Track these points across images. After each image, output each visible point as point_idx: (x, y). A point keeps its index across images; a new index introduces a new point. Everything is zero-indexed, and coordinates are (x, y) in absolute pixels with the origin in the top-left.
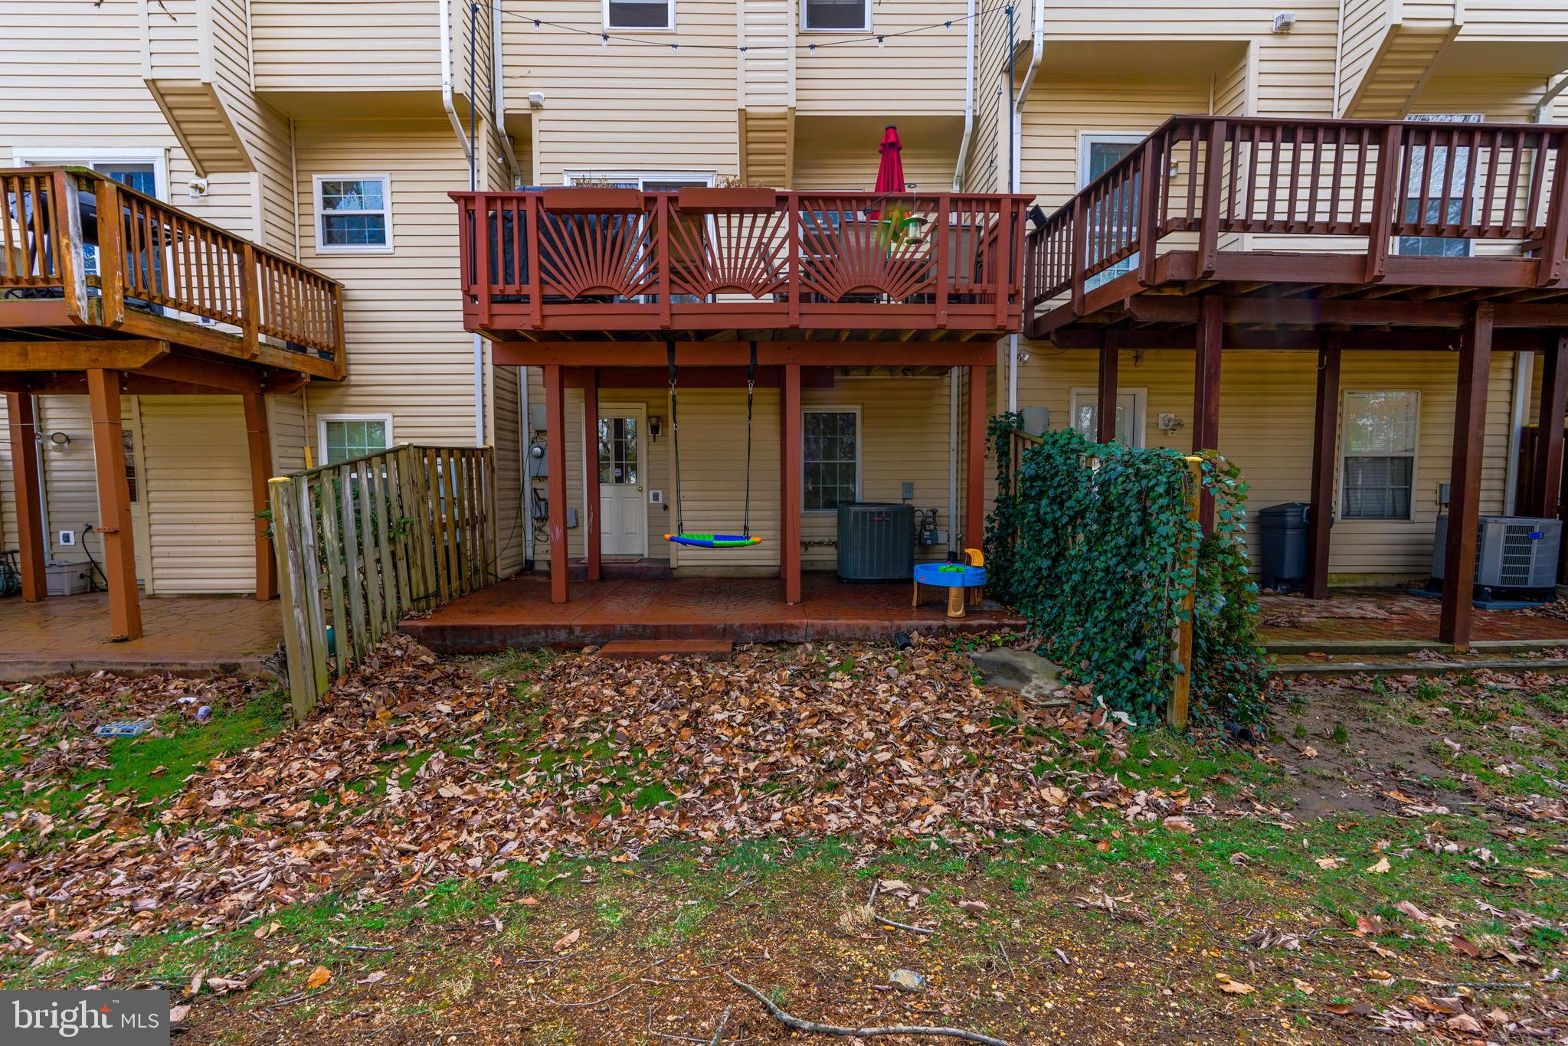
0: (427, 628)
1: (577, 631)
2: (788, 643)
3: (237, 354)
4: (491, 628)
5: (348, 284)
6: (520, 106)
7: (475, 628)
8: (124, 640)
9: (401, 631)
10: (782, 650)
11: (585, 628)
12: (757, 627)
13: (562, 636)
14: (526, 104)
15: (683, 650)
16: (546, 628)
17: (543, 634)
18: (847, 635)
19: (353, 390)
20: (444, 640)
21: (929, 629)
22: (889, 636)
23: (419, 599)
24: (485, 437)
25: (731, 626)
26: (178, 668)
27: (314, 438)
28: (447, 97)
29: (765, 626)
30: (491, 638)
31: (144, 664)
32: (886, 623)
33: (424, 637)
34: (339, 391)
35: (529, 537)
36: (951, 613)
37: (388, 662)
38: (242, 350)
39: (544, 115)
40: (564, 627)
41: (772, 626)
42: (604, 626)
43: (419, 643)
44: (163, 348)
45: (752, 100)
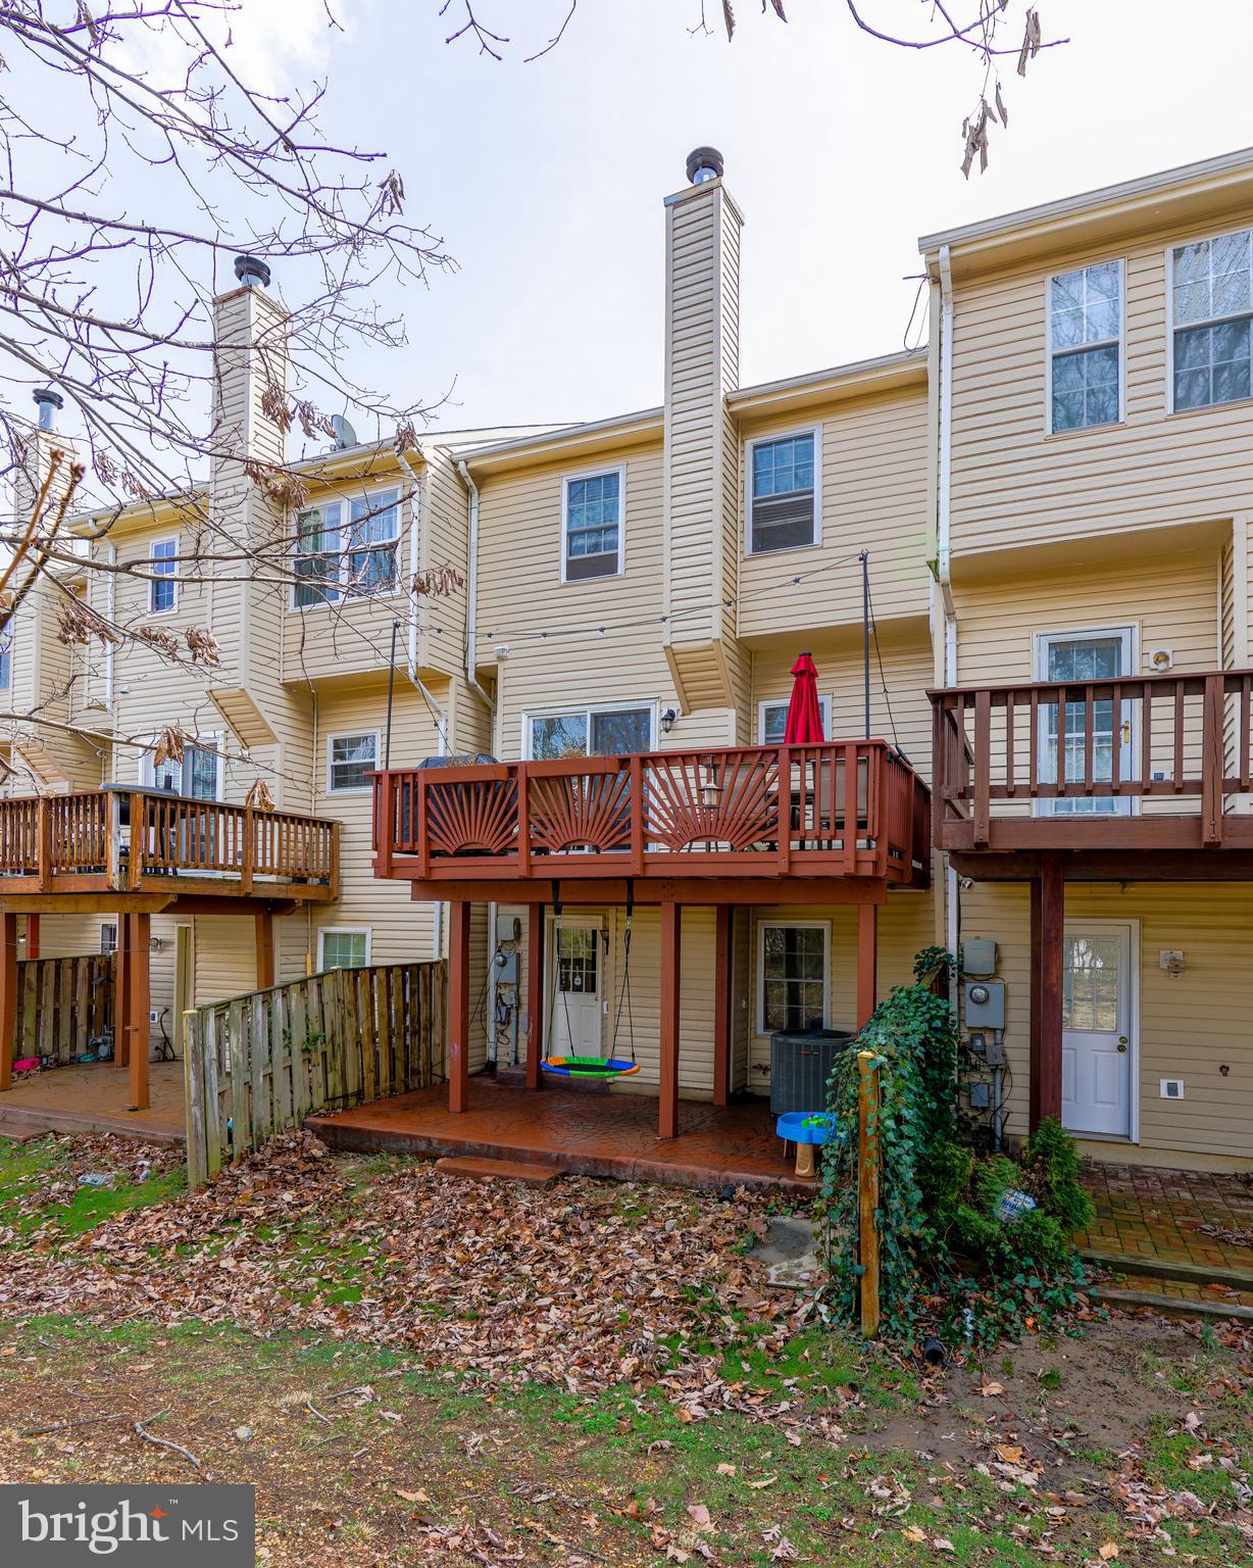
0: (324, 1127)
1: (435, 1143)
2: (614, 1179)
3: (235, 894)
4: (370, 1132)
5: (345, 820)
6: (487, 660)
7: (358, 1130)
8: (135, 1110)
9: (303, 1126)
10: (611, 1186)
11: (441, 1141)
12: (588, 1160)
13: (423, 1146)
14: (493, 657)
15: (504, 1173)
16: (411, 1137)
17: (408, 1142)
18: (674, 1180)
19: (344, 908)
20: (336, 1137)
21: (760, 1184)
22: (717, 1187)
23: (334, 1099)
24: (441, 950)
25: (564, 1156)
26: (150, 1137)
27: (315, 946)
28: (412, 672)
29: (595, 1160)
30: (370, 1140)
31: (132, 1131)
32: (715, 1173)
33: (321, 1133)
34: (334, 908)
35: (492, 1038)
36: (799, 1171)
37: (281, 1151)
38: (239, 890)
39: (508, 664)
40: (424, 1138)
41: (601, 1161)
42: (456, 1141)
43: (318, 1137)
44: (172, 899)
45: (677, 637)
